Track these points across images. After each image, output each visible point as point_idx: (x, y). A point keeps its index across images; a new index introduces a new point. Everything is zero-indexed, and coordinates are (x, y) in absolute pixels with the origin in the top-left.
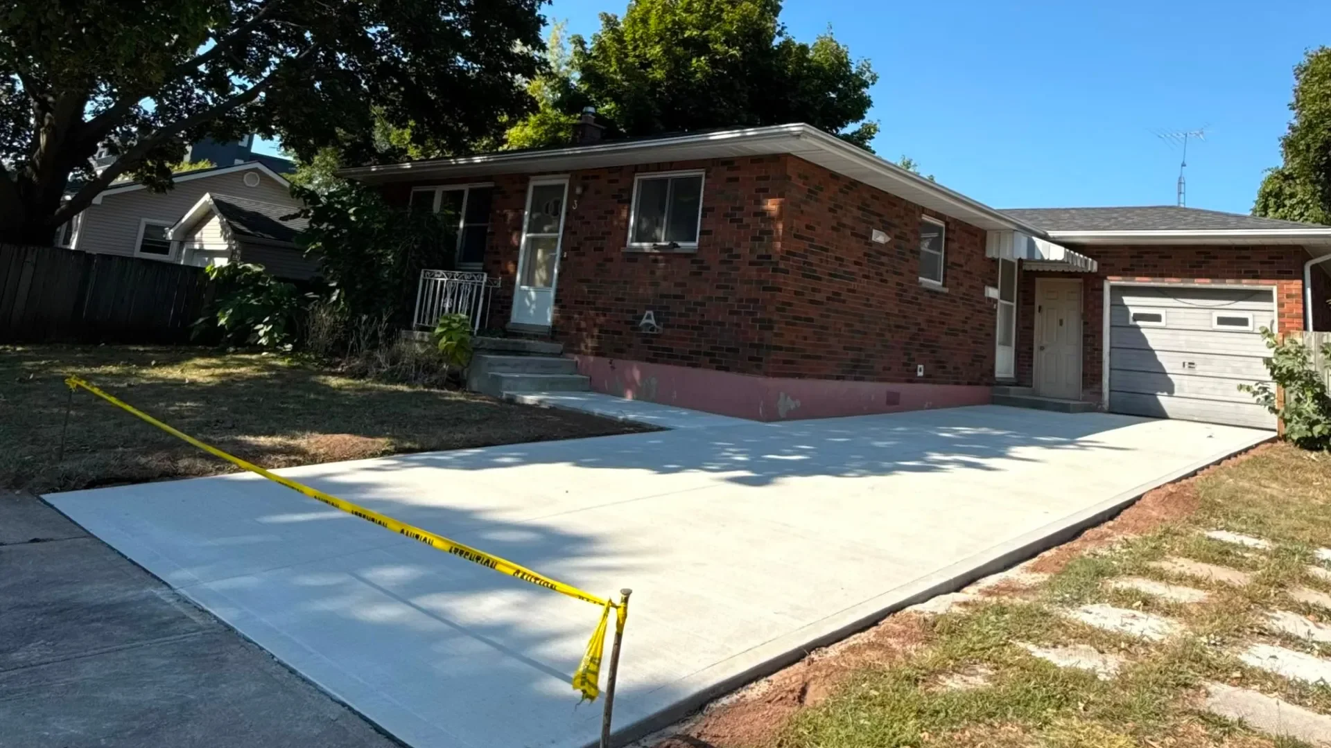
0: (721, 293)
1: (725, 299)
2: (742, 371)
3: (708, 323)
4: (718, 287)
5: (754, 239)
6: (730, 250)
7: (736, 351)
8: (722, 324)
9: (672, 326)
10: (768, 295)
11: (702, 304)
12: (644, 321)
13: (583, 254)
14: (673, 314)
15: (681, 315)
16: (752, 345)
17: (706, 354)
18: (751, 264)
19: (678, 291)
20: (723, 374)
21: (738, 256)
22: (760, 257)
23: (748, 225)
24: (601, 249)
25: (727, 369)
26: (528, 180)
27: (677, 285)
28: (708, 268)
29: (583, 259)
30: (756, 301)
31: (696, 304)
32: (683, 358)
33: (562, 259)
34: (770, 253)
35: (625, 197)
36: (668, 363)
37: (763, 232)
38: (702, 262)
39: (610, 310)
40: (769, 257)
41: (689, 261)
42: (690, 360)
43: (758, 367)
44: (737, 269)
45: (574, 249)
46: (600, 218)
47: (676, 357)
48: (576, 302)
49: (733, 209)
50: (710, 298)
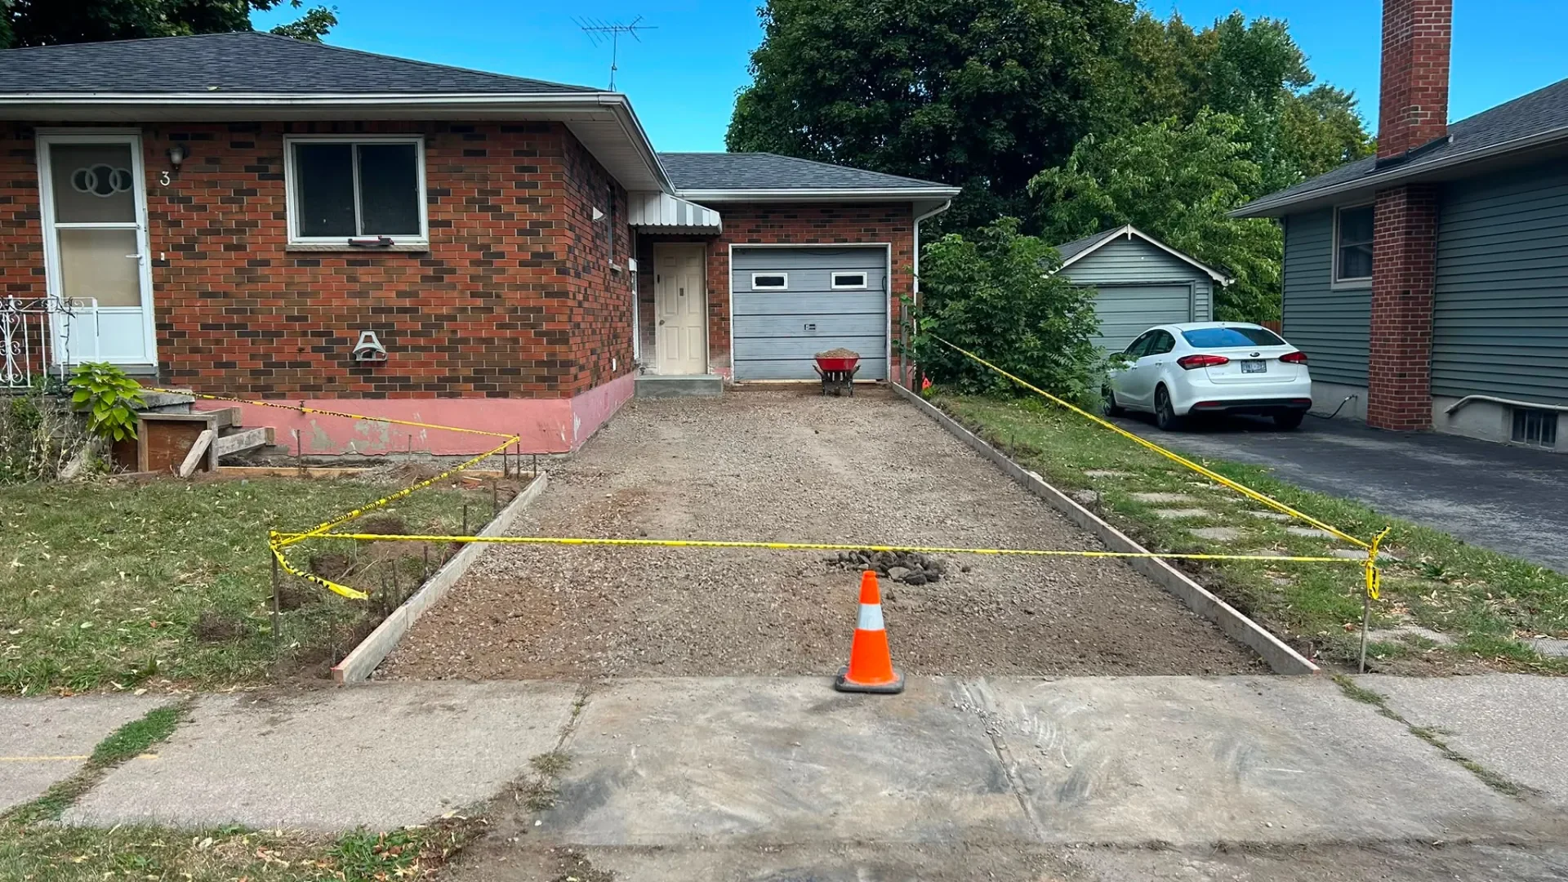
0: (480, 302)
1: (490, 310)
2: (527, 394)
3: (465, 341)
4: (473, 295)
5: (522, 232)
6: (488, 247)
7: (515, 372)
8: (488, 341)
9: (404, 348)
10: (555, 302)
11: (452, 318)
12: (360, 345)
13: (202, 256)
14: (403, 333)
15: (414, 334)
16: (540, 363)
17: (467, 380)
18: (522, 264)
19: (407, 303)
20: (501, 400)
21: (501, 255)
22: (535, 255)
23: (510, 215)
24: (240, 247)
25: (505, 395)
26: (33, 133)
27: (401, 294)
28: (452, 271)
29: (204, 263)
30: (538, 310)
31: (439, 317)
32: (429, 387)
33: (156, 263)
34: (551, 249)
35: (272, 169)
36: (406, 397)
37: (535, 224)
38: (441, 263)
39: (279, 334)
40: (550, 255)
41: (417, 262)
42: (443, 388)
43: (550, 388)
44: (502, 271)
45: (177, 247)
46: (228, 200)
47: (416, 387)
48: (205, 327)
49: (481, 192)
50: (463, 310)
